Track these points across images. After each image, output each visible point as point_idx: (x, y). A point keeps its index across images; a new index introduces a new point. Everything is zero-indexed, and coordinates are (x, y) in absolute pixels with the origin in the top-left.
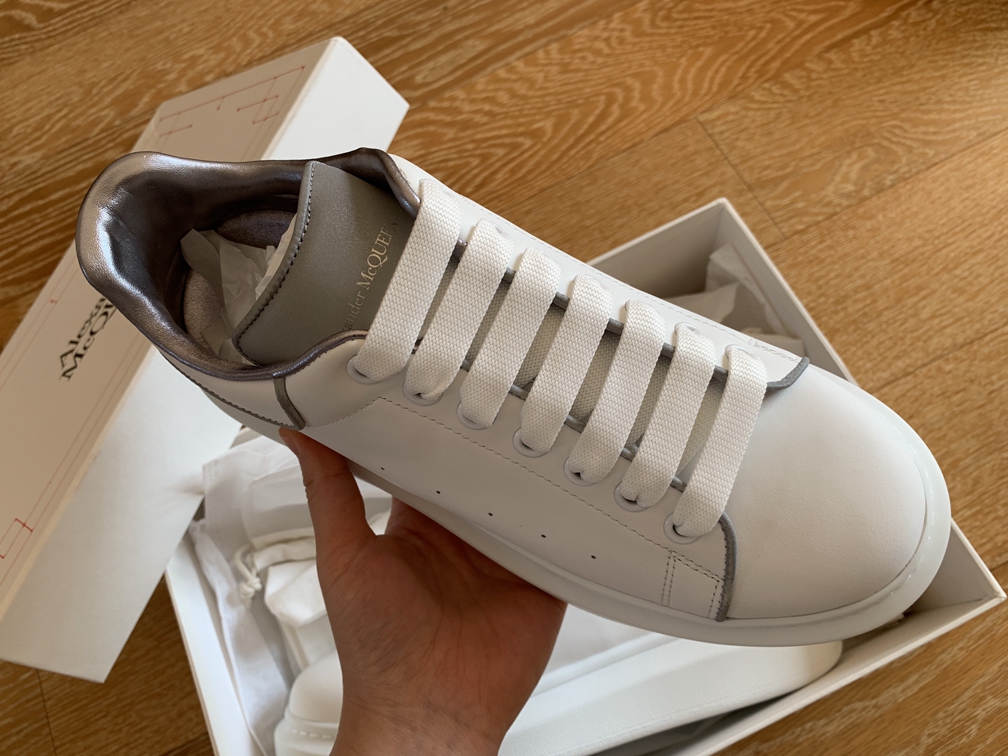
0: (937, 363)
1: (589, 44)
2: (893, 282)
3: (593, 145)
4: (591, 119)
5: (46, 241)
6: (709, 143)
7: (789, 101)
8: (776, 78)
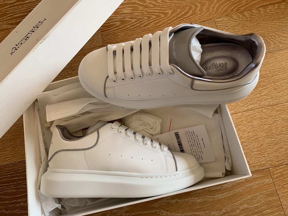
4: (183, 13)
8: (242, 13)
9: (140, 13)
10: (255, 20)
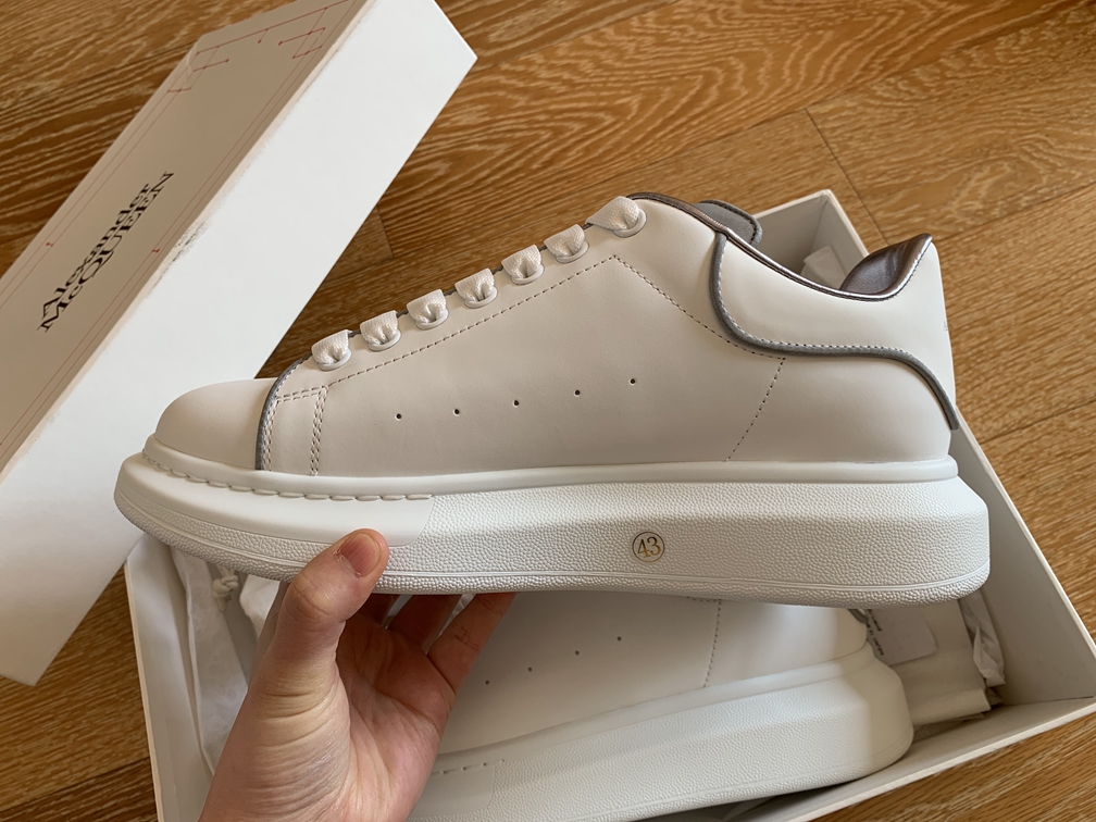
0: (1059, 418)
1: (691, 15)
2: (1016, 319)
3: (684, 129)
4: (684, 100)
5: (53, 179)
6: (818, 139)
7: (916, 101)
8: (904, 72)
9: (522, 120)
10: (961, 94)
